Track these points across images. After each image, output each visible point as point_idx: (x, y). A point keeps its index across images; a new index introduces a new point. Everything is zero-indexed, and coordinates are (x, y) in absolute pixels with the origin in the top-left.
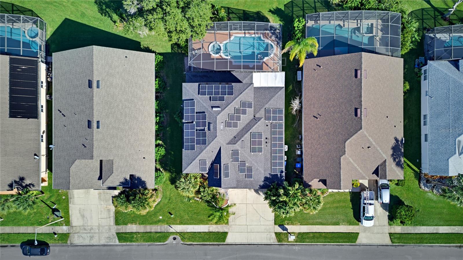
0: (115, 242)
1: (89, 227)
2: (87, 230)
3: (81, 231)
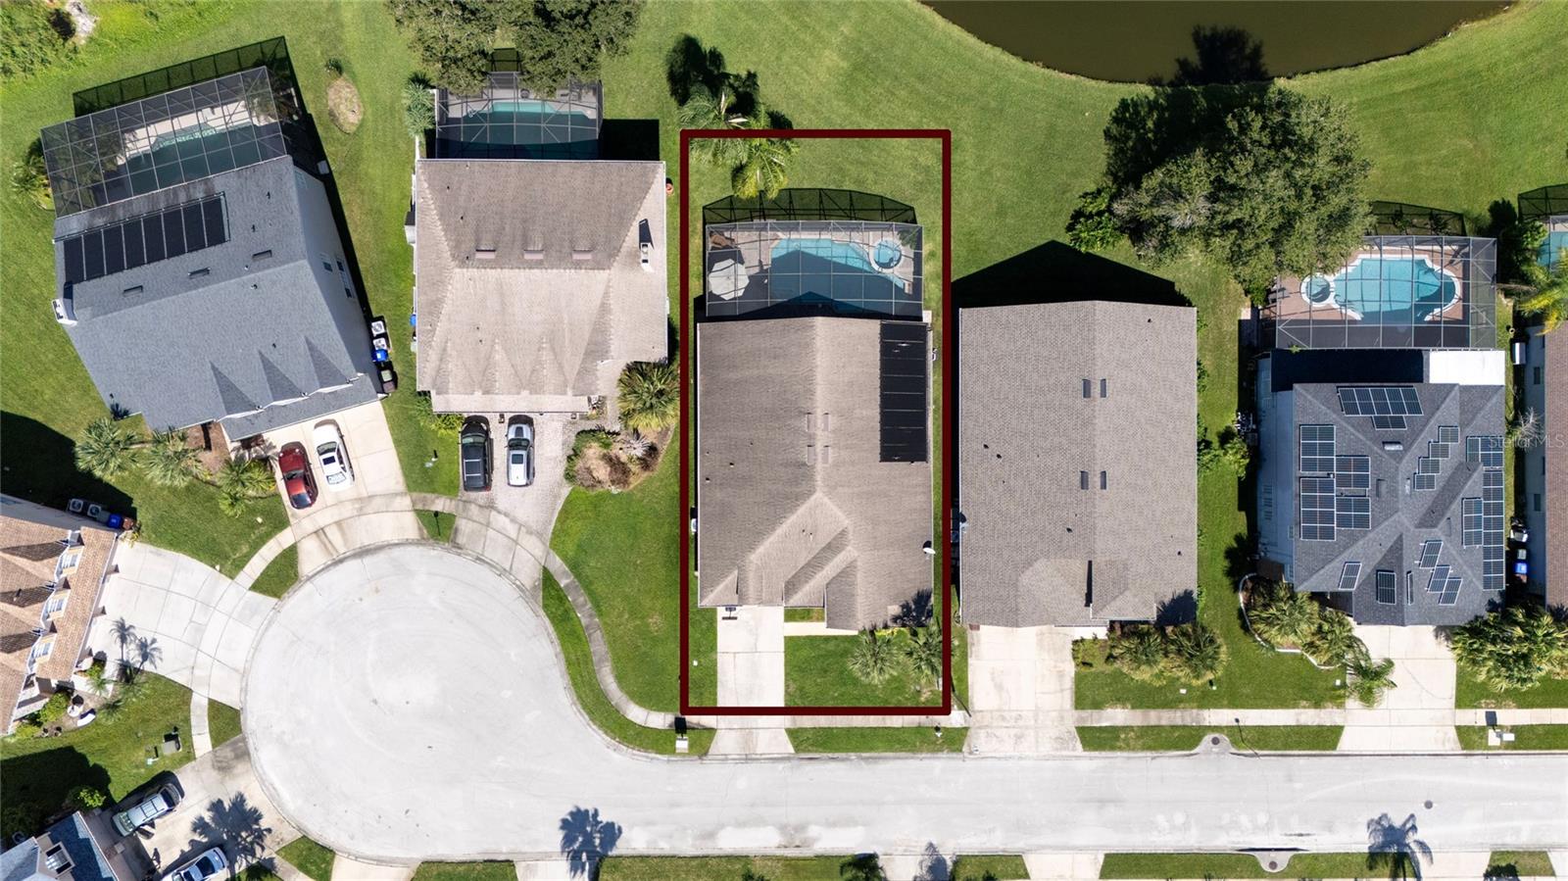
0: (1073, 750)
1: (1014, 714)
2: (1009, 721)
3: (995, 724)
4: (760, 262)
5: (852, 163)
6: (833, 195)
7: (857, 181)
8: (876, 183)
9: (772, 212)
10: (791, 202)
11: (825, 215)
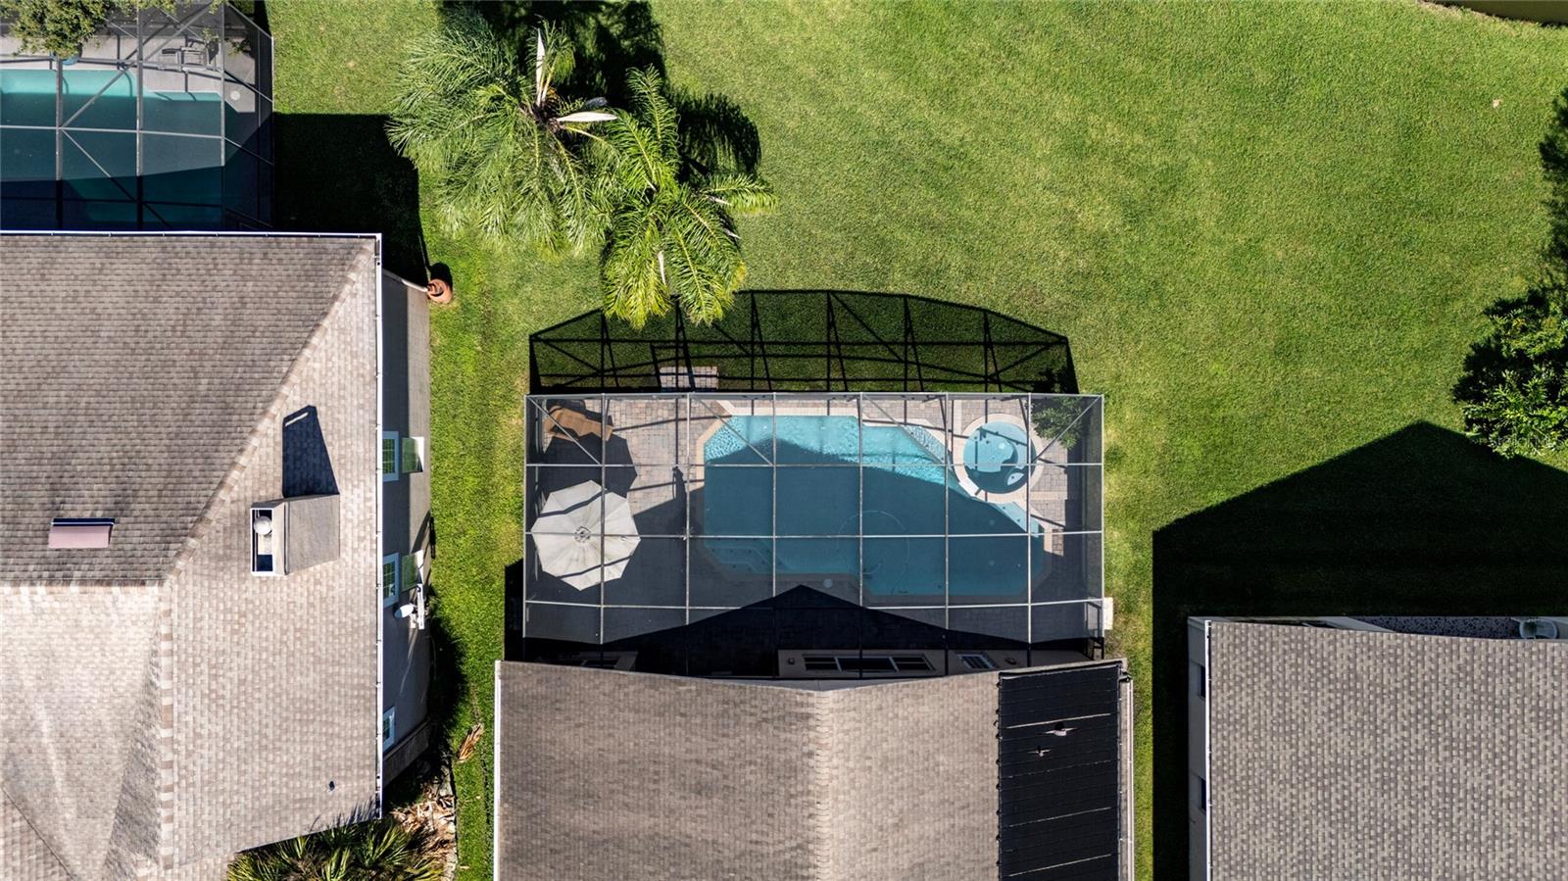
4: (677, 473)
5: (909, 227)
6: (860, 307)
7: (922, 272)
8: (970, 276)
9: (706, 350)
10: (755, 325)
11: (841, 357)
